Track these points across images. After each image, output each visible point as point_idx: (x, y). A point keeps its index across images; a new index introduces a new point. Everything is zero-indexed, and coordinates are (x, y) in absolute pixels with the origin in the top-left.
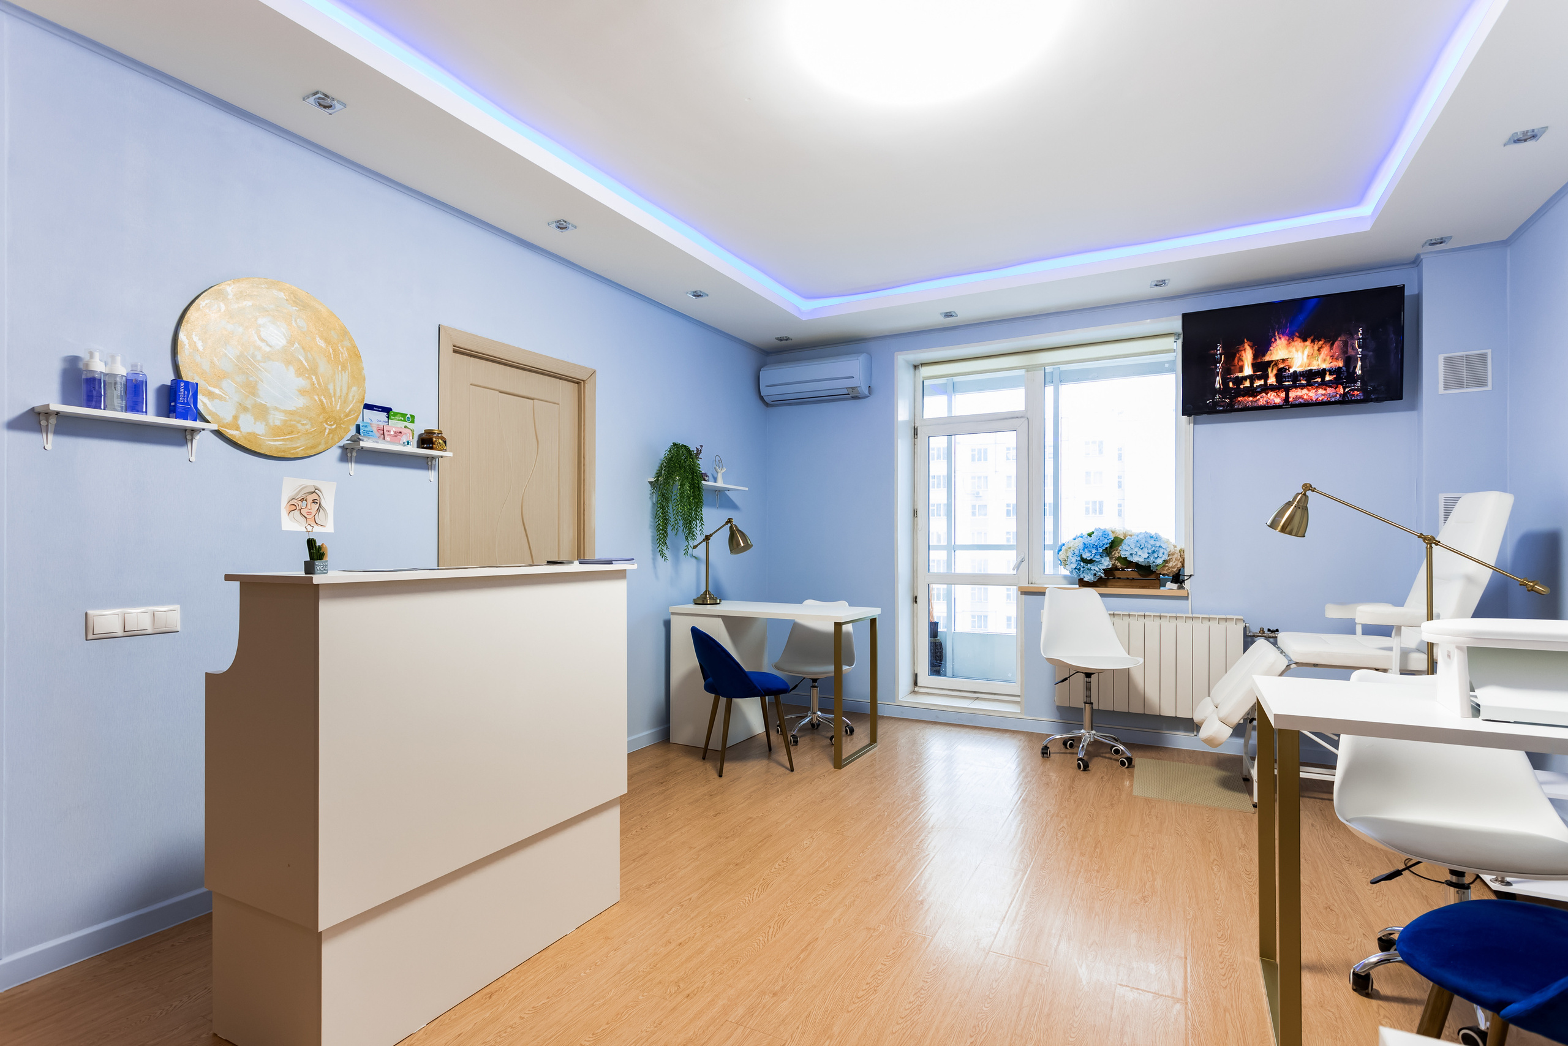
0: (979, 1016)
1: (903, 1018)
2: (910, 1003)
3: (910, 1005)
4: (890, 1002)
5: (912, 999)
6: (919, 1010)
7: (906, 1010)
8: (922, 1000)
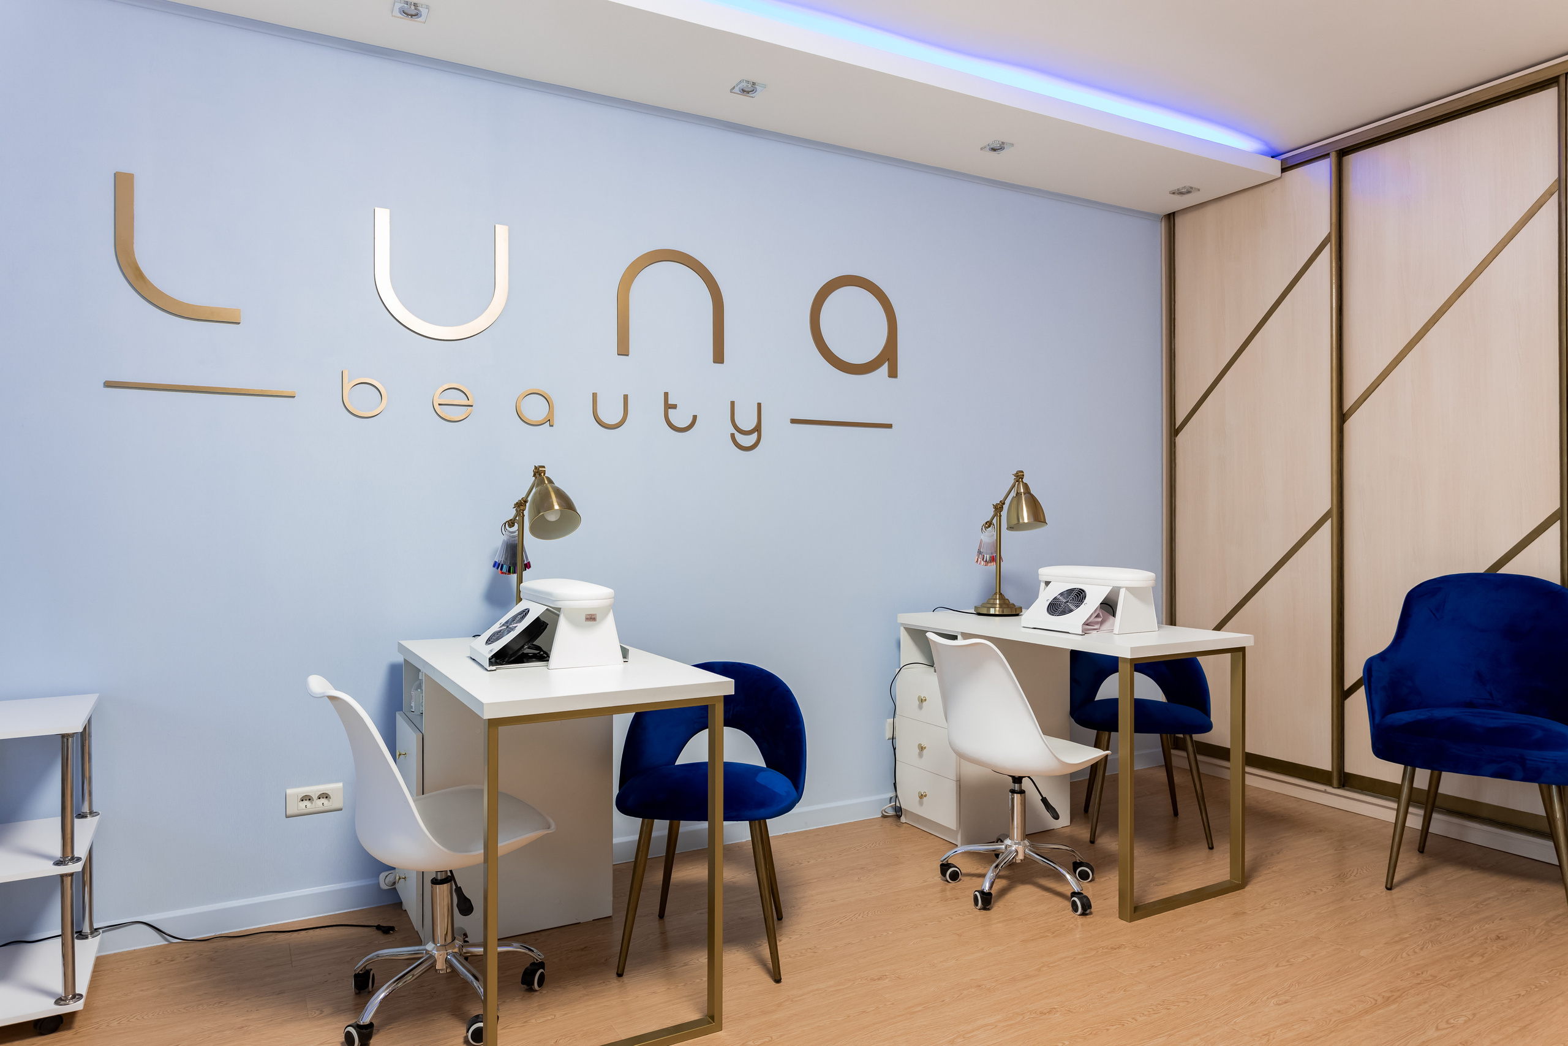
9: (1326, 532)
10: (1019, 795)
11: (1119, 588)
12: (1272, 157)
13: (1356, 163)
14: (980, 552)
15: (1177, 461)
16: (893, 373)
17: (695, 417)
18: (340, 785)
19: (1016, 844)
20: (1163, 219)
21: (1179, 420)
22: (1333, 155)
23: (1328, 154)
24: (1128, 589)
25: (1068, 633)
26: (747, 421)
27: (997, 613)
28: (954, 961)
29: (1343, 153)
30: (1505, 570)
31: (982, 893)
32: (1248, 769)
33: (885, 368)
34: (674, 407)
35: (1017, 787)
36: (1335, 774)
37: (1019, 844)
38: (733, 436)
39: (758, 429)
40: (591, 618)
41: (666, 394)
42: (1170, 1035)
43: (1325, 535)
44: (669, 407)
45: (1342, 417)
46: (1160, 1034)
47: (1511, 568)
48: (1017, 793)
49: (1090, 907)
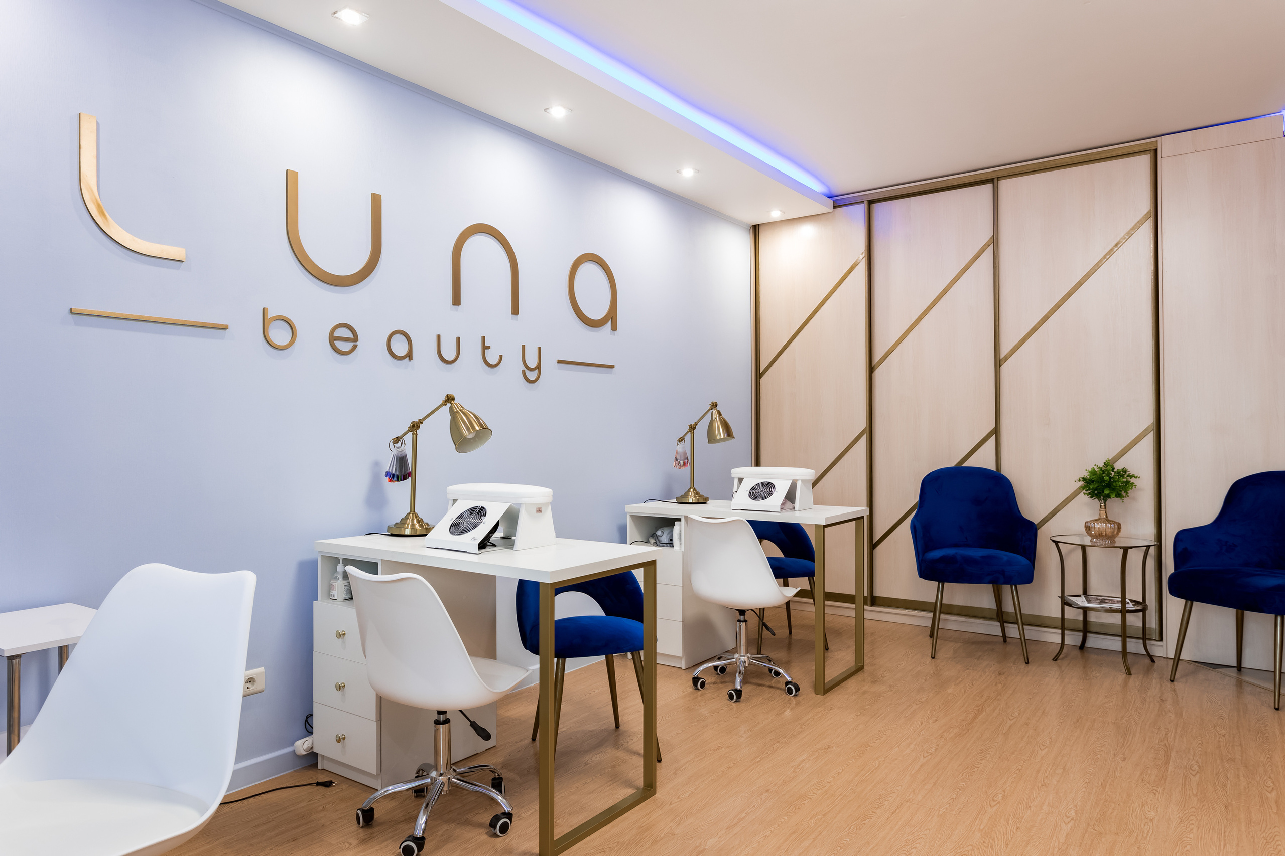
0: (854, 836)
1: (921, 838)
2: (915, 848)
3: (916, 846)
4: (934, 850)
5: (914, 851)
6: (907, 842)
7: (919, 843)
8: (904, 849)
9: (864, 441)
10: (744, 623)
11: (797, 480)
12: (829, 197)
13: (880, 209)
14: (676, 459)
15: (761, 395)
16: (614, 328)
17: (501, 357)
18: (262, 669)
19: (742, 656)
20: (752, 228)
21: (763, 368)
22: (866, 202)
23: (864, 201)
24: (802, 481)
25: (770, 511)
26: (532, 363)
27: (694, 502)
28: (750, 732)
29: (871, 202)
30: (965, 465)
31: (736, 690)
32: (827, 603)
33: (609, 325)
34: (489, 347)
35: (742, 618)
36: (869, 598)
37: (744, 656)
38: (524, 372)
39: (538, 367)
40: (539, 511)
41: (484, 338)
42: (899, 746)
43: (863, 442)
44: (485, 348)
45: (871, 369)
46: (893, 747)
47: (969, 463)
48: (743, 622)
49: (799, 690)
